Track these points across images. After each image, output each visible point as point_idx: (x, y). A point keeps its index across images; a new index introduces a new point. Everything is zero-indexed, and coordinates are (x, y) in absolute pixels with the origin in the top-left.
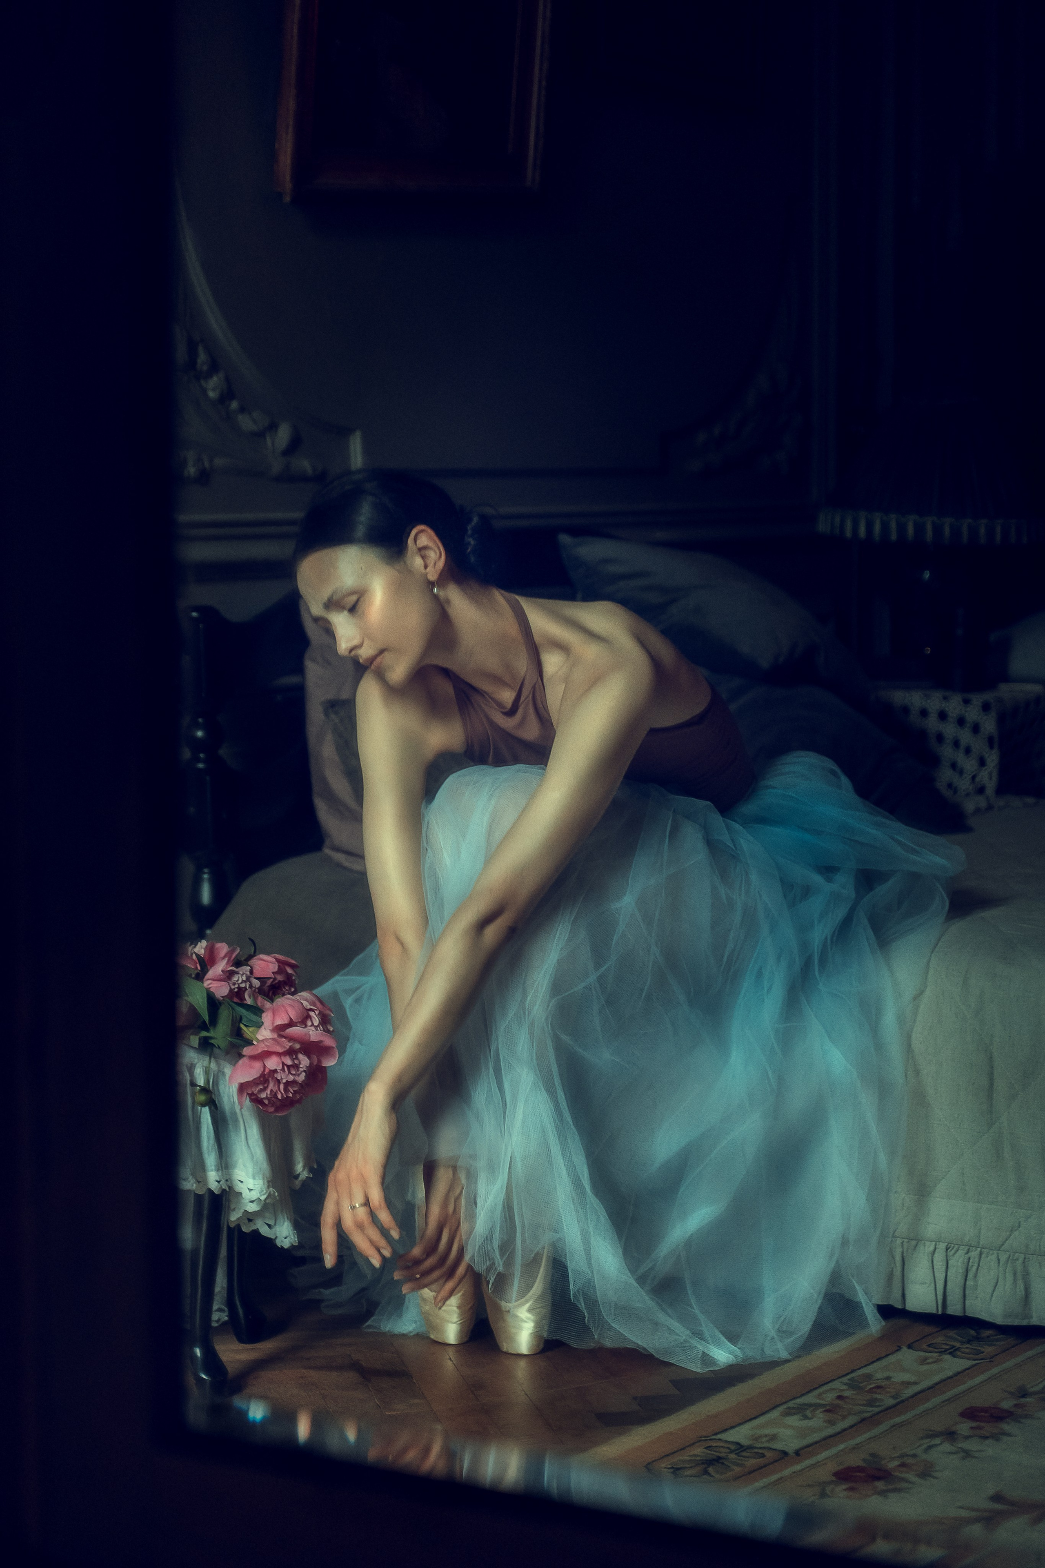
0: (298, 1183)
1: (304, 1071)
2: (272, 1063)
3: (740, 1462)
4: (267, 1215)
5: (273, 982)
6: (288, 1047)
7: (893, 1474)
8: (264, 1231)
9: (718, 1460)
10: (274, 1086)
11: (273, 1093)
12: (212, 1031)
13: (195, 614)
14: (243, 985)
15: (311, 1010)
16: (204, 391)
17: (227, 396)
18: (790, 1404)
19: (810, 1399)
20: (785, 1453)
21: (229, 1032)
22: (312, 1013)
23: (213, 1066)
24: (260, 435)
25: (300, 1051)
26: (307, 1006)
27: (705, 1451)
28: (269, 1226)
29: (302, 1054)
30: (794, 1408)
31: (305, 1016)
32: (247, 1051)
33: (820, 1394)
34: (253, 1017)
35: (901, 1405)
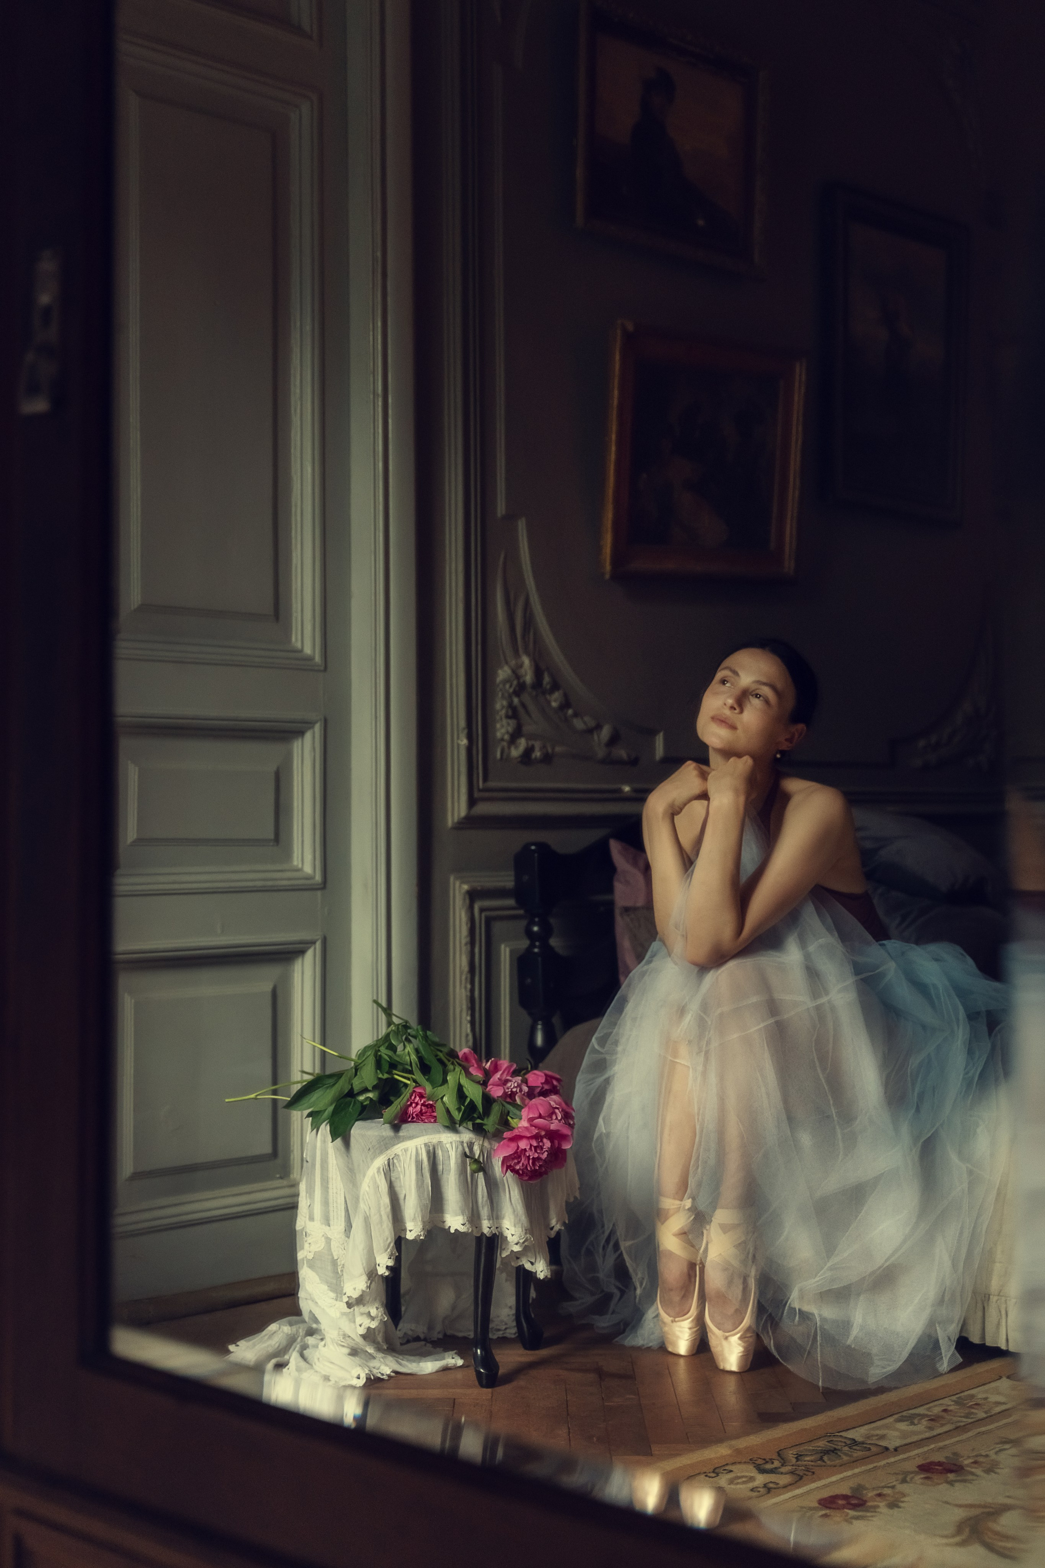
0: (553, 1234)
1: (546, 1151)
2: (523, 1144)
3: (850, 1453)
4: (529, 1254)
5: (541, 1090)
6: (535, 1133)
7: (965, 1468)
8: (528, 1266)
9: (834, 1451)
10: (525, 1160)
11: (525, 1166)
12: (485, 1120)
13: (533, 848)
14: (514, 1090)
15: (558, 1108)
16: (549, 702)
17: (566, 704)
18: (904, 1414)
19: (921, 1410)
20: (887, 1449)
21: (497, 1122)
22: (557, 1111)
23: (486, 1144)
24: (590, 731)
25: (545, 1136)
26: (553, 1105)
27: (827, 1443)
28: (532, 1264)
29: (546, 1139)
30: (906, 1416)
31: (551, 1112)
32: (507, 1135)
33: (930, 1408)
34: (517, 1112)
35: (991, 1418)
